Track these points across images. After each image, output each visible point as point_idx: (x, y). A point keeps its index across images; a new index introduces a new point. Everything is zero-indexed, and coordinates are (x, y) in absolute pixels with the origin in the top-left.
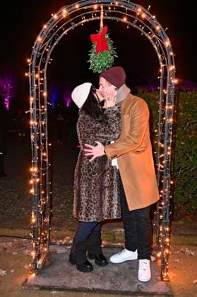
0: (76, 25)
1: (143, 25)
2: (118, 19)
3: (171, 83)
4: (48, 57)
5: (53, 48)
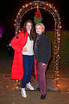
0: (29, 10)
1: (50, 10)
2: (42, 8)
3: (60, 28)
4: (21, 19)
5: (22, 17)
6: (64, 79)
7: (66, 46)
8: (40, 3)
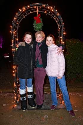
0: (28, 14)
1: (52, 14)
2: (43, 12)
3: (63, 34)
4: (18, 26)
5: (20, 22)
6: (71, 94)
7: (73, 56)
8: (40, 6)
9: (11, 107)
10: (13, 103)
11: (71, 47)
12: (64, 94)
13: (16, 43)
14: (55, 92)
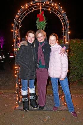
0: (31, 12)
1: (56, 12)
2: (46, 9)
3: (68, 33)
4: (20, 24)
5: (22, 20)
6: (74, 96)
7: (77, 57)
8: (44, 2)
9: (14, 108)
10: (15, 103)
11: (75, 47)
12: (67, 96)
13: (18, 42)
14: (57, 94)
